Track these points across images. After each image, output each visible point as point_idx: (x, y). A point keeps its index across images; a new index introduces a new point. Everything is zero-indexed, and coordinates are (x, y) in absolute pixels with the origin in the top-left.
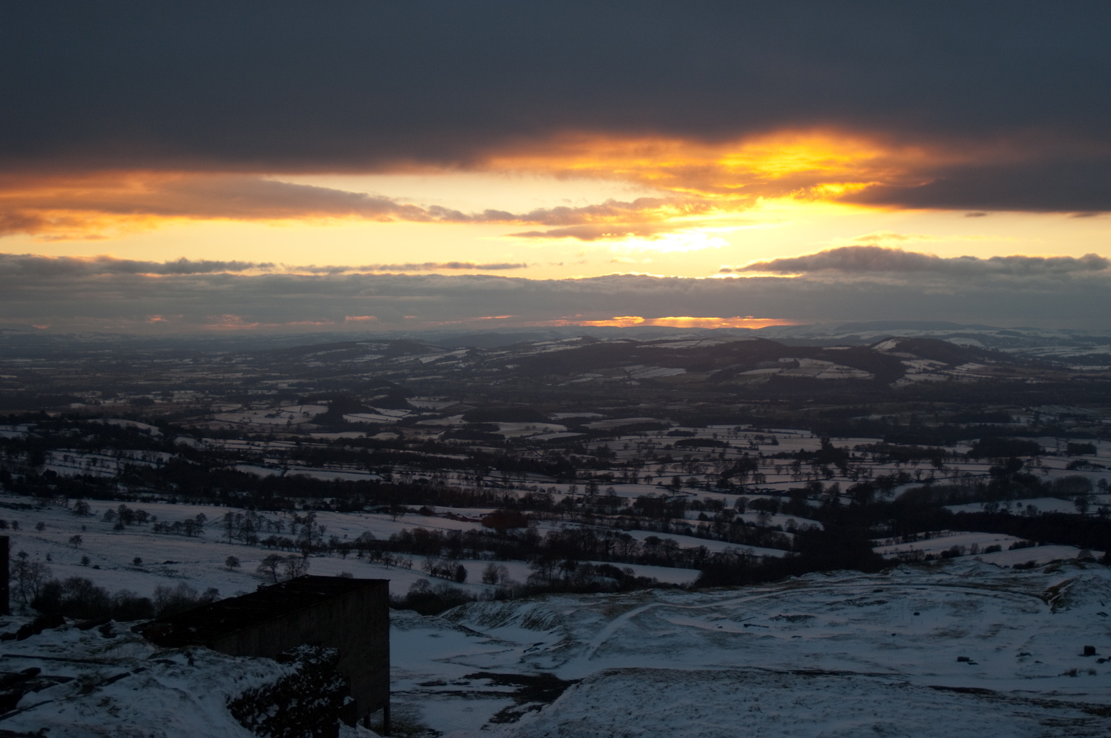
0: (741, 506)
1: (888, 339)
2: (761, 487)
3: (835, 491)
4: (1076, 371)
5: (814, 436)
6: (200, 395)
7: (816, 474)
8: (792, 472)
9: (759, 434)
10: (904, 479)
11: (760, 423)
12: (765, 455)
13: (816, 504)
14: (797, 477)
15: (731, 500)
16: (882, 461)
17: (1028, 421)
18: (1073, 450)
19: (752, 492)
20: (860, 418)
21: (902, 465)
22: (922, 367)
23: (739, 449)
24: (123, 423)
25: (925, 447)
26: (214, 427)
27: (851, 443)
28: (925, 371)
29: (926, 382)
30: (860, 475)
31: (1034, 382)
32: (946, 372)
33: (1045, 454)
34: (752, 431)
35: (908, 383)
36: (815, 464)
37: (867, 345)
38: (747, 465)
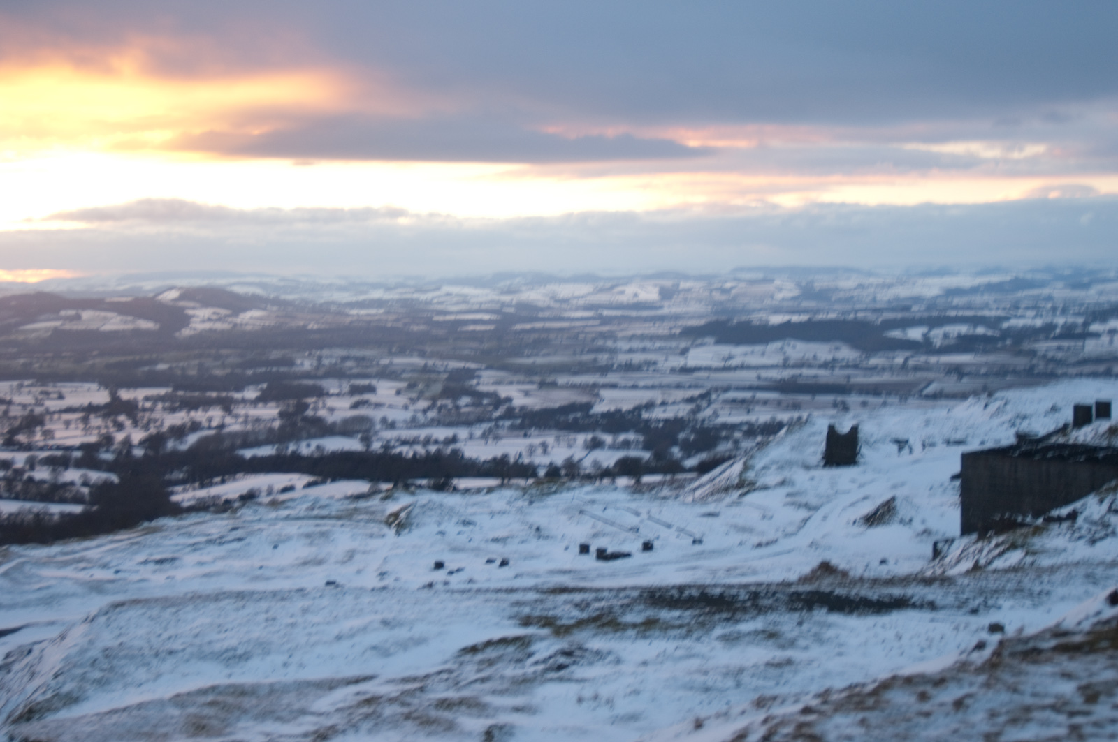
0: (32, 463)
1: (171, 288)
2: (51, 443)
3: (127, 442)
4: (353, 316)
5: (102, 388)
7: (107, 427)
8: (81, 426)
9: (44, 389)
10: (195, 426)
11: (43, 378)
12: (52, 409)
13: (108, 456)
14: (87, 430)
15: (20, 459)
16: (173, 410)
17: (311, 365)
18: (355, 390)
19: (42, 449)
20: (146, 368)
21: (193, 414)
22: (206, 316)
23: (24, 406)
25: (214, 394)
27: (139, 394)
28: (209, 320)
29: (211, 330)
30: (152, 425)
31: (316, 327)
32: (230, 319)
33: (328, 395)
34: (35, 386)
35: (192, 332)
36: (105, 416)
37: (151, 295)
38: (33, 421)
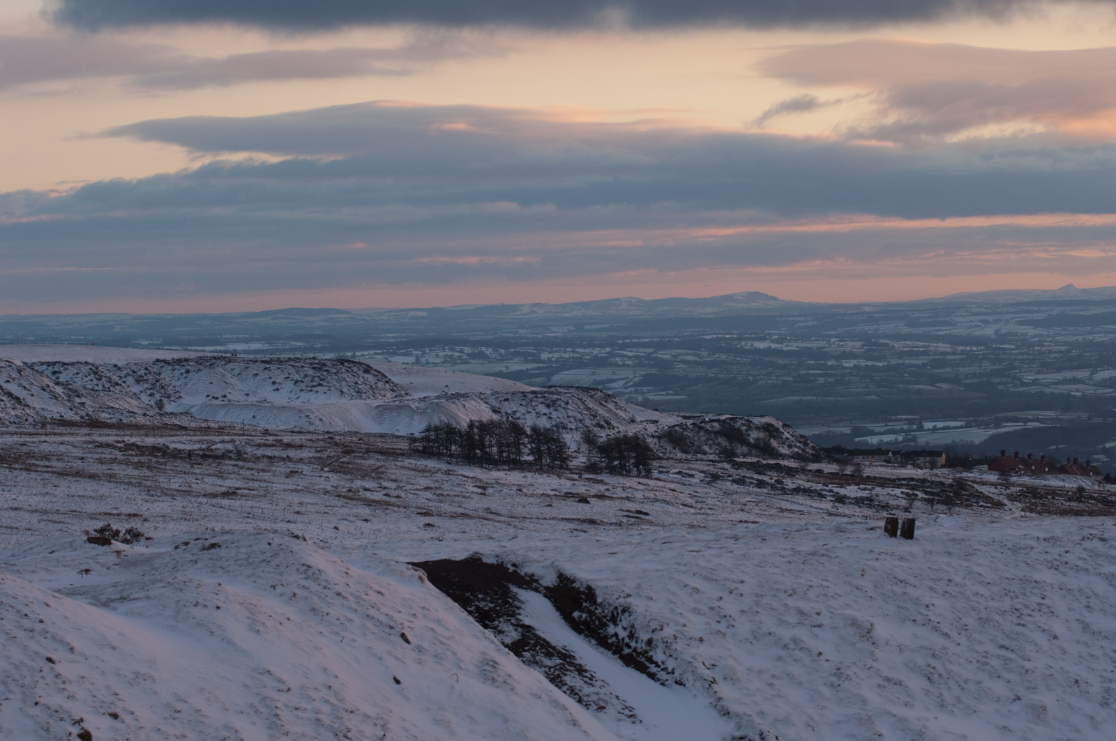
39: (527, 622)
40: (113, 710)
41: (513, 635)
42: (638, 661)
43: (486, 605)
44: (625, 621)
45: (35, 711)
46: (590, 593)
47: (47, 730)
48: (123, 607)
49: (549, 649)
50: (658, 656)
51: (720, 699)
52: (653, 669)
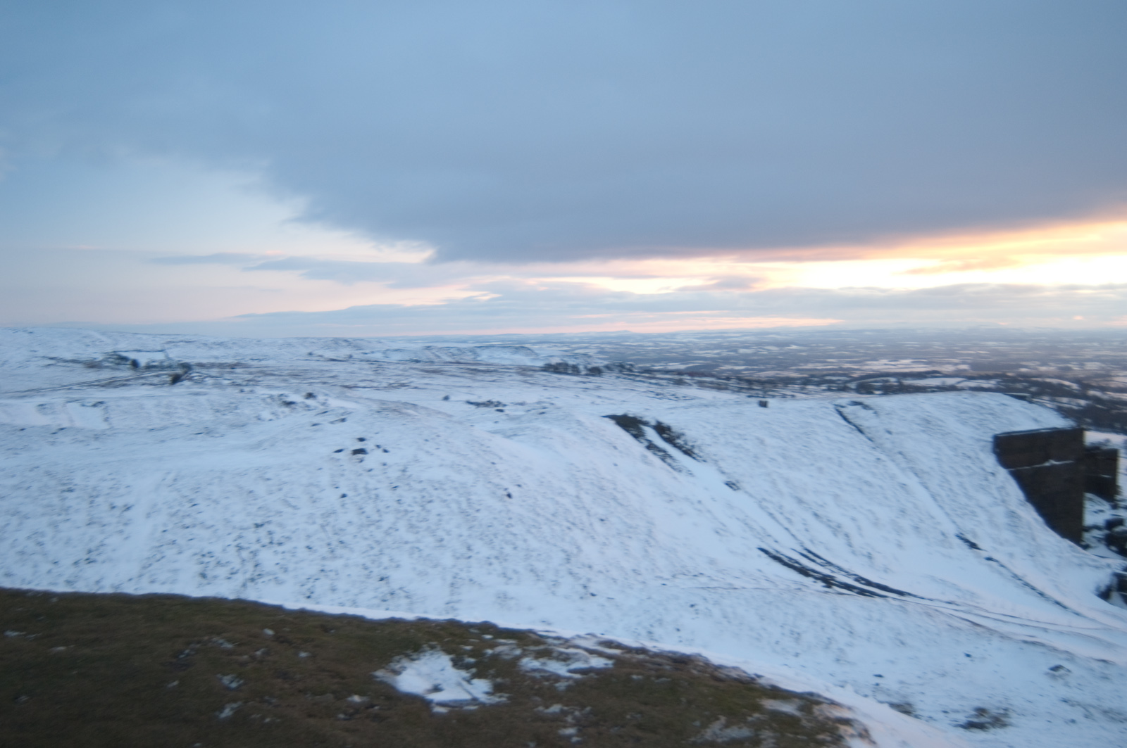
6: (1103, 365)
24: (1055, 381)
26: (1113, 385)
39: (649, 438)
40: (519, 483)
41: (646, 444)
42: (688, 452)
43: (634, 432)
44: (683, 438)
45: (489, 485)
46: (669, 428)
47: (494, 493)
48: (516, 438)
49: (660, 450)
50: (696, 451)
51: (721, 467)
52: (694, 456)
